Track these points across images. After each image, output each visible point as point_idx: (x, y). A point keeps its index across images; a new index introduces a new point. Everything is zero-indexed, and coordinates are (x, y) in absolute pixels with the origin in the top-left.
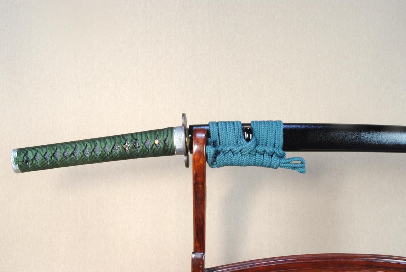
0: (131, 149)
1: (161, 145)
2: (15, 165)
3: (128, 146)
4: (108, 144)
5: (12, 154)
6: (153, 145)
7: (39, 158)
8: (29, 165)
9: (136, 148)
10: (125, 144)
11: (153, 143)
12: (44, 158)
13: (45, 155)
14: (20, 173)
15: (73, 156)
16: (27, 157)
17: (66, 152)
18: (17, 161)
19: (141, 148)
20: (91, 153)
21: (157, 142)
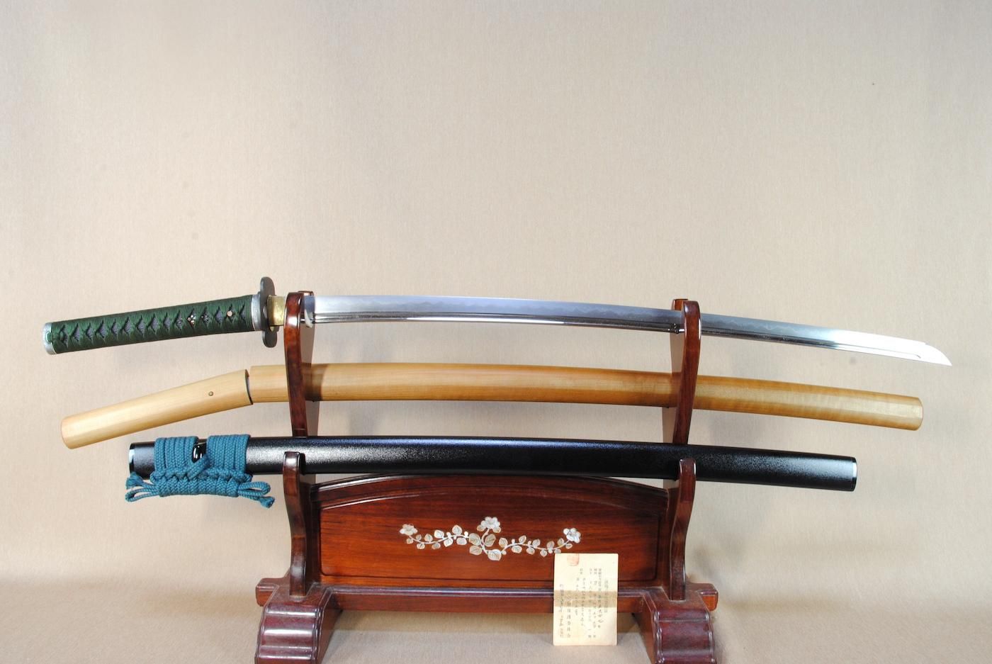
0: (197, 322)
1: (236, 318)
2: (48, 343)
3: (194, 318)
4: (170, 316)
5: (45, 330)
6: (225, 318)
7: (80, 334)
8: (67, 344)
9: (204, 322)
10: (190, 316)
11: (225, 315)
12: (86, 334)
13: (87, 330)
14: (55, 354)
15: (123, 332)
16: (64, 333)
17: (116, 327)
18: (51, 339)
19: (210, 321)
20: (147, 327)
21: (230, 314)
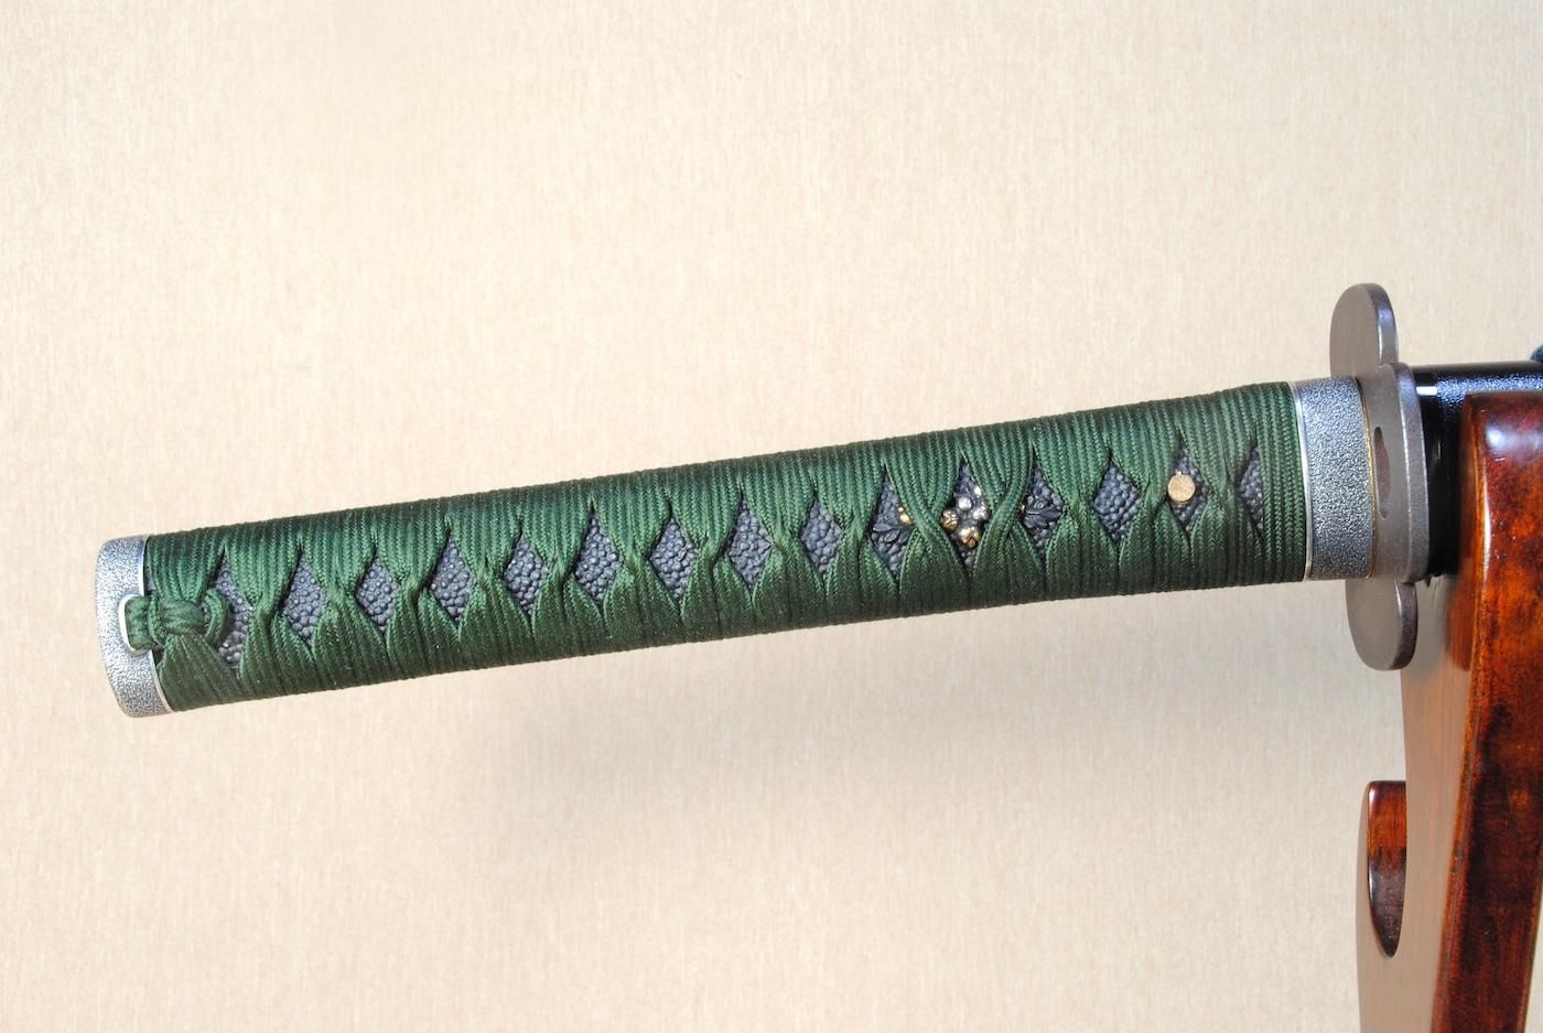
1: (1213, 509)
2: (132, 655)
3: (978, 513)
4: (832, 504)
5: (106, 579)
6: (1155, 513)
8: (245, 657)
9: (1032, 533)
10: (951, 504)
11: (1154, 500)
12: (359, 604)
13: (361, 581)
14: (166, 712)
15: (572, 590)
16: (223, 596)
17: (523, 563)
18: (147, 629)
20: (709, 565)
21: (1182, 489)
